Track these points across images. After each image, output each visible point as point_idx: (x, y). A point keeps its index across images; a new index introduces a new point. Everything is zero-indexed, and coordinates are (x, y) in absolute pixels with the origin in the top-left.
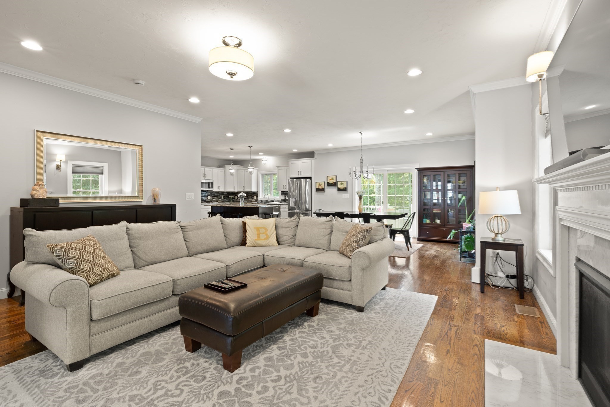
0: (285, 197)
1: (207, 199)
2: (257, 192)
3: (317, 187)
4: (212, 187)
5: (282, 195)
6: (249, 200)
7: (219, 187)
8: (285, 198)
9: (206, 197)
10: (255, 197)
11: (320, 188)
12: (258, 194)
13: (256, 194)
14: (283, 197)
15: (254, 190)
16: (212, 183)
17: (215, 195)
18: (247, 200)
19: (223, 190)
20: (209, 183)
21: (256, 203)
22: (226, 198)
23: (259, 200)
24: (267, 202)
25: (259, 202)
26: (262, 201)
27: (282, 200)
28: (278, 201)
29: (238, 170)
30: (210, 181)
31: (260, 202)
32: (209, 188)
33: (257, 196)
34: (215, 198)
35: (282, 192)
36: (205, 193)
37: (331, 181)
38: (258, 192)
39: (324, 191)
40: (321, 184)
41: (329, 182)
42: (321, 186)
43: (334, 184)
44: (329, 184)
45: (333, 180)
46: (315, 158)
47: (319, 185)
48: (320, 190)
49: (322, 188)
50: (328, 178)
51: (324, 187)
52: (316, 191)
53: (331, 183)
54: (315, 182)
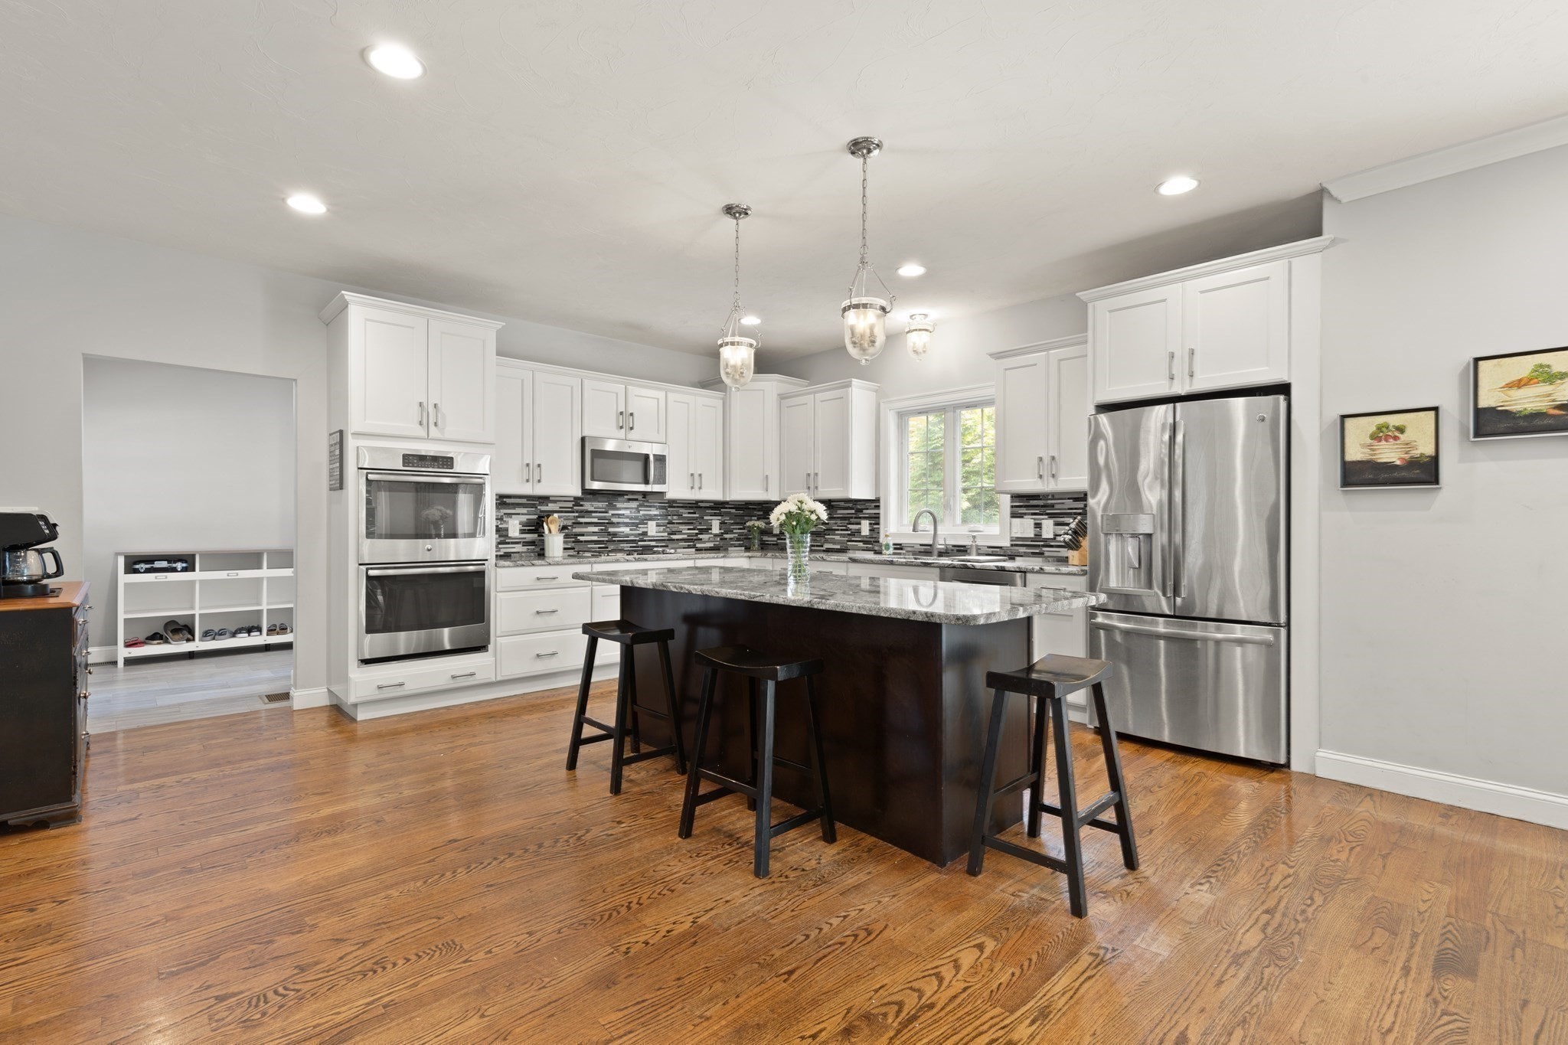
0: (1038, 526)
1: (645, 534)
2: (876, 503)
3: (1355, 453)
4: (661, 479)
5: (1021, 516)
6: (834, 542)
7: (695, 479)
8: (1038, 536)
9: (636, 525)
10: (865, 527)
11: (1390, 454)
12: (882, 511)
13: (868, 509)
14: (1025, 527)
15: (859, 490)
16: (661, 459)
17: (680, 516)
18: (827, 541)
19: (718, 496)
20: (647, 457)
21: (870, 556)
22: (731, 532)
23: (882, 539)
24: (928, 553)
25: (888, 555)
26: (899, 547)
27: (1018, 542)
28: (995, 551)
29: (782, 397)
30: (651, 450)
31: (891, 551)
32: (646, 482)
33: (875, 519)
34: (680, 532)
35: (1016, 497)
36: (634, 504)
37: (1516, 393)
38: (878, 500)
39: (1436, 481)
40: (1401, 430)
41: (1500, 408)
42: (1398, 442)
43: (1558, 416)
44: (1502, 426)
45: (1559, 381)
46: (1327, 236)
47: (1379, 439)
48: (1383, 476)
49: (1412, 457)
50: (1481, 375)
51: (1429, 450)
52: (1342, 487)
53: (1520, 412)
54: (1335, 420)
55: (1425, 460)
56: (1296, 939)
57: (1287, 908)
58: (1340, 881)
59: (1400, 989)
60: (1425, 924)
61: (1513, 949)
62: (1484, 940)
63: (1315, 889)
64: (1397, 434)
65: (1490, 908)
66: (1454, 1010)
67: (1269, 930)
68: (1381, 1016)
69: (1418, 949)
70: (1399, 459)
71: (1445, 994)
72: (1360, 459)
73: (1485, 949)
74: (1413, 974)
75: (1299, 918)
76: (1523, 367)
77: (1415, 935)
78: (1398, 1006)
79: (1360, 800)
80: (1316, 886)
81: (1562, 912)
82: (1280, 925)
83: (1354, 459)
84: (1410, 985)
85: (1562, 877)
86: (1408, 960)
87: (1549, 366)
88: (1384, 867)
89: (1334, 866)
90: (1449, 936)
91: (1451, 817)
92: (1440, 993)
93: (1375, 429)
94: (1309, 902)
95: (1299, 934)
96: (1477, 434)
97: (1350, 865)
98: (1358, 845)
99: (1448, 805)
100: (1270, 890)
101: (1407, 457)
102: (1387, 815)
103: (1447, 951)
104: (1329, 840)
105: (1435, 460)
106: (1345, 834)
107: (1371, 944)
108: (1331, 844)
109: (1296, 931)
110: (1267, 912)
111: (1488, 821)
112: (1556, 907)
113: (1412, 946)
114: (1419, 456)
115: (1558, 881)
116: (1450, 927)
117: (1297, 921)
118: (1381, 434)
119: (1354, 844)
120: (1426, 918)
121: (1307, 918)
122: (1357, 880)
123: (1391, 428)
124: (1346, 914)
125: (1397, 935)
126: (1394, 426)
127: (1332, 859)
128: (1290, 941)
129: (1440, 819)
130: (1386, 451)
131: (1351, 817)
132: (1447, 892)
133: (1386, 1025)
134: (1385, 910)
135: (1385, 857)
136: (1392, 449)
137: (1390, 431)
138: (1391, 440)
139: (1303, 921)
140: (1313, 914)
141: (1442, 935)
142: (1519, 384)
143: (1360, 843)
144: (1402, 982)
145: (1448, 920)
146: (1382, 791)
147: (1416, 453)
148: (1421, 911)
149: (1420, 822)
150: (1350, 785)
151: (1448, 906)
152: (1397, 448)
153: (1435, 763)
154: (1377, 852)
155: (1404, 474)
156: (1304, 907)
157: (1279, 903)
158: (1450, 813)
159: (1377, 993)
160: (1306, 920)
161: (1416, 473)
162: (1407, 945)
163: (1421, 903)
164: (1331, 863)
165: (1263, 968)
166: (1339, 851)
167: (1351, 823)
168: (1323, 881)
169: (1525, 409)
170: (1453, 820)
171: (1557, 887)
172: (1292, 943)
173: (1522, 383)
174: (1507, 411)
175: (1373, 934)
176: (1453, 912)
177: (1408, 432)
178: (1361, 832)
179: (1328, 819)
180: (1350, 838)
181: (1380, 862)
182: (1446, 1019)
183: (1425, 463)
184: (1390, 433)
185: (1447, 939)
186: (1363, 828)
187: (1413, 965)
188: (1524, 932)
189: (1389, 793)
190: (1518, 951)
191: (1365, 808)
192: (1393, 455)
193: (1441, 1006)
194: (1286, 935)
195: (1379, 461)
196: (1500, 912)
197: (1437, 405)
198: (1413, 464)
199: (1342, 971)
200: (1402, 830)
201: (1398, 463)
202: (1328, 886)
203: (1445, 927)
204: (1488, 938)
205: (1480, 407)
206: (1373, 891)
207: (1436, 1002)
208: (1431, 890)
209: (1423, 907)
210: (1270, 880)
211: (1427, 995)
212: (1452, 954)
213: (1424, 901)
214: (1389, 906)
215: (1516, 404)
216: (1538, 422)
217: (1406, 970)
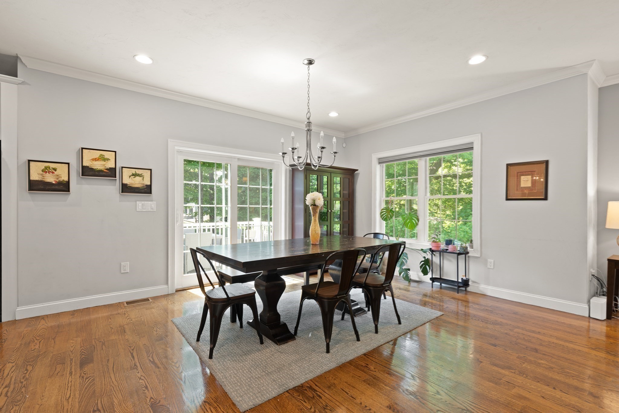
3: (35, 177)
37: (94, 163)
39: (68, 190)
40: (55, 170)
41: (90, 167)
42: (54, 174)
43: (107, 172)
44: (91, 173)
45: (107, 161)
46: (19, 79)
47: (46, 172)
48: (48, 187)
49: (59, 181)
50: (84, 154)
51: (66, 179)
52: (29, 191)
53: (96, 169)
54: (26, 161)
55: (65, 182)
56: (23, 390)
57: (15, 380)
58: (38, 356)
59: (70, 381)
60: (74, 354)
61: (102, 347)
62: (93, 348)
63: (27, 365)
64: (53, 171)
65: (93, 338)
66: (89, 376)
67: (9, 394)
68: (65, 394)
69: (73, 364)
70: (54, 181)
71: (85, 373)
72: (37, 179)
73: (94, 351)
74: (73, 373)
75: (22, 380)
76: (97, 154)
77: (71, 360)
78: (71, 387)
79: (39, 322)
80: (27, 364)
81: (112, 329)
82: (14, 389)
83: (35, 179)
84: (73, 377)
85: (110, 319)
86: (71, 370)
87: (104, 156)
88: (55, 342)
89: (34, 352)
90: (83, 353)
91: (75, 314)
92: (84, 373)
93: (44, 168)
94: (26, 372)
95: (24, 387)
96: (82, 175)
97: (40, 348)
98: (42, 339)
99: (73, 311)
100: (5, 377)
101: (57, 180)
102: (52, 323)
103: (83, 358)
104: (29, 343)
105: (68, 182)
106: (35, 338)
107: (56, 372)
108: (30, 344)
109: (23, 386)
110: (6, 387)
111: (87, 311)
112: (111, 328)
113: (71, 364)
114: (62, 180)
115: (110, 320)
116: (82, 350)
117: (22, 382)
118: (47, 170)
119: (40, 340)
120: (74, 352)
121: (27, 378)
122: (45, 352)
123: (51, 168)
124: (44, 367)
125: (65, 364)
126: (52, 168)
127: (32, 350)
128: (21, 391)
129: (71, 316)
130: (49, 177)
131: (36, 330)
132: (79, 339)
133: (68, 396)
134: (59, 357)
135: (54, 339)
136: (52, 177)
137: (50, 169)
138: (51, 173)
139: (25, 381)
140: (29, 376)
141: (80, 354)
142: (95, 160)
143: (43, 338)
144: (70, 378)
145: (81, 348)
146: (47, 315)
147: (61, 179)
148: (71, 351)
149: (65, 320)
150: (33, 318)
151: (80, 344)
152: (54, 177)
153: (69, 297)
154: (51, 338)
155: (57, 187)
156: (24, 375)
157: (11, 380)
158: (74, 313)
159: (63, 387)
160: (27, 379)
161: (61, 187)
162: (69, 364)
163: (71, 348)
164: (32, 352)
165: (10, 410)
166: (34, 346)
167: (37, 332)
168: (30, 360)
169: (97, 168)
170: (76, 315)
171: (110, 322)
172: (22, 392)
173: (97, 159)
174: (92, 168)
175: (56, 368)
176: (82, 345)
177: (58, 170)
178: (42, 334)
179: (26, 335)
180: (38, 338)
181: (53, 341)
182: (87, 380)
183: (64, 184)
184: (50, 170)
185: (82, 355)
186: (43, 332)
187: (73, 370)
188: (104, 340)
189: (50, 314)
190: (104, 346)
191: (42, 325)
192: (52, 179)
193: (85, 378)
194: (18, 390)
195: (46, 181)
196: (96, 337)
197: (69, 162)
198: (60, 183)
199: (47, 389)
200: (58, 326)
201: (54, 182)
202: (32, 361)
203: (80, 352)
204: (94, 348)
205: (83, 165)
206: (52, 353)
207: (83, 377)
208: (73, 342)
209: (72, 349)
210: (4, 373)
211: (80, 377)
212: (85, 359)
213: (72, 347)
214: (60, 355)
215: (95, 166)
216: (101, 173)
217: (71, 373)
